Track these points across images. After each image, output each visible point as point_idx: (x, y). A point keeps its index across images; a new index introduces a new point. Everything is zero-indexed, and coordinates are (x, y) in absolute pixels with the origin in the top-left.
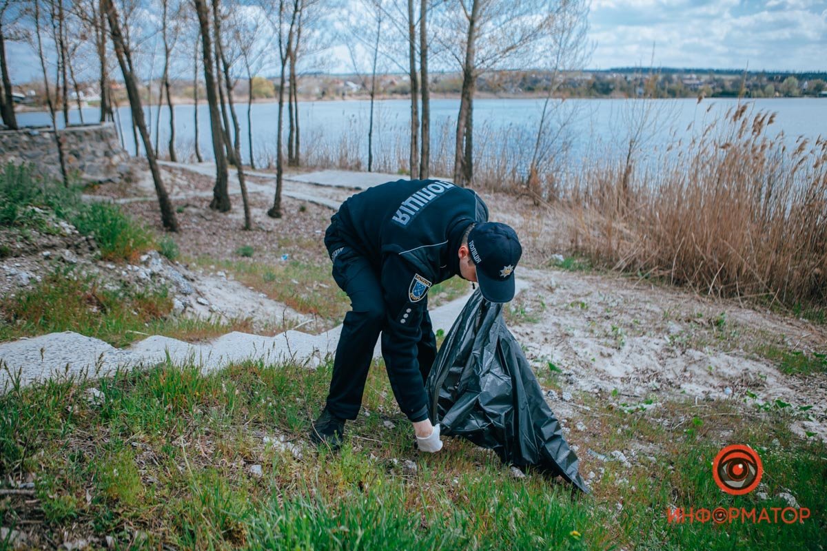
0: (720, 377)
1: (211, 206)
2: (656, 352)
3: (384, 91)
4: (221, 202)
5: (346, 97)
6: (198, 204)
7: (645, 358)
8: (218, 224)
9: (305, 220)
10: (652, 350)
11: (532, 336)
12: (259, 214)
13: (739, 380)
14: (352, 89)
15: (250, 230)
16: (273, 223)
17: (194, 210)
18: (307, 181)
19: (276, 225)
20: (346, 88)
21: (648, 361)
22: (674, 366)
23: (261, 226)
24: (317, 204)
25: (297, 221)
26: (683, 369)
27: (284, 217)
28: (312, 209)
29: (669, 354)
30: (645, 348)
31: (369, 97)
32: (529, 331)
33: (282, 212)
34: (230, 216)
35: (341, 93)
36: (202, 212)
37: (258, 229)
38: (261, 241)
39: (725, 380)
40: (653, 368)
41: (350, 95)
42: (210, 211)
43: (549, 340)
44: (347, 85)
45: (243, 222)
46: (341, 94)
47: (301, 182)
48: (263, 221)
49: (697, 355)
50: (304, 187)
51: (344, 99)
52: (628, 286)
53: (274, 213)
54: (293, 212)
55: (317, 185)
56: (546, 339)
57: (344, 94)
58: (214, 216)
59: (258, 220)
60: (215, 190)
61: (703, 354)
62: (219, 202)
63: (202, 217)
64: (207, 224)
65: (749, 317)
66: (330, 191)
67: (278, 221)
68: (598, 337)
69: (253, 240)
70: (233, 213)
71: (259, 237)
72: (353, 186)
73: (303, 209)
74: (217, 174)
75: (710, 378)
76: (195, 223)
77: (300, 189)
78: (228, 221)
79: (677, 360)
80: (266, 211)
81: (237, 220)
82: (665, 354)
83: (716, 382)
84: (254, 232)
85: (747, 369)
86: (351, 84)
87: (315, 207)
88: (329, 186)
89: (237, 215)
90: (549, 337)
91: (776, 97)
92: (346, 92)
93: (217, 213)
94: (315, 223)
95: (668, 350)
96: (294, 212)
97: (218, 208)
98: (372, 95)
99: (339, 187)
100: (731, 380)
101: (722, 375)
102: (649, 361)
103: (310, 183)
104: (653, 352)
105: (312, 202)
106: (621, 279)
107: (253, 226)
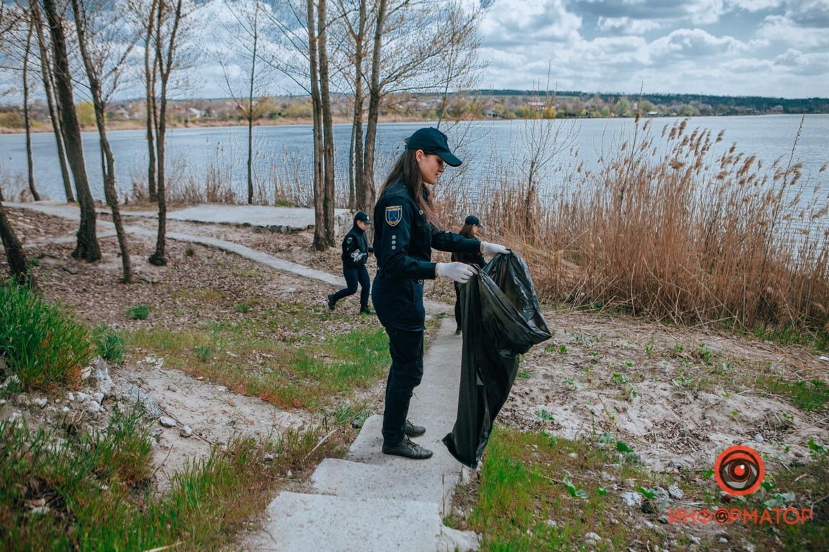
0: (744, 421)
1: (75, 255)
2: (668, 399)
3: (231, 117)
4: (87, 248)
5: (189, 124)
6: (56, 253)
7: (658, 407)
8: (87, 277)
9: (195, 266)
10: (663, 397)
11: (532, 395)
12: (139, 261)
13: (763, 423)
14: (195, 115)
15: (130, 283)
16: (157, 272)
17: (52, 262)
18: (184, 219)
19: (162, 274)
20: (189, 114)
21: (662, 411)
22: (692, 414)
23: (143, 276)
24: (205, 246)
25: (187, 267)
26: (701, 416)
27: (170, 264)
28: (200, 252)
29: (682, 400)
30: (654, 396)
31: (248, 122)
32: (527, 389)
33: (166, 257)
34: (101, 266)
35: (183, 120)
36: (62, 262)
37: (141, 280)
38: (148, 295)
39: (749, 424)
40: (671, 419)
41: (194, 122)
42: (74, 262)
43: (551, 397)
44: (190, 111)
45: (120, 274)
46: (183, 122)
47: (176, 220)
48: (144, 271)
49: (711, 398)
50: (181, 226)
51: (187, 127)
52: (587, 320)
53: (157, 259)
54: (178, 257)
55: (196, 222)
56: (547, 397)
57: (186, 121)
58: (80, 267)
59: (138, 269)
60: (79, 235)
61: (717, 397)
62: (86, 249)
63: (65, 270)
64: (73, 278)
65: (720, 345)
66: (214, 229)
67: (163, 269)
68: (599, 388)
69: (138, 295)
70: (104, 262)
71: (145, 292)
72: (241, 222)
73: (190, 253)
74: (82, 216)
75: (733, 424)
76: (56, 278)
77: (177, 229)
78: (100, 274)
79: (692, 406)
80: (147, 257)
81: (111, 271)
82: (678, 401)
83: (740, 428)
84: (136, 284)
85: (768, 410)
86: (195, 111)
87: (203, 249)
88: (211, 223)
89: (112, 264)
90: (550, 394)
91: (612, 117)
92: (189, 119)
93: (84, 263)
94: (208, 268)
95: (680, 396)
96: (181, 257)
97: (84, 257)
98: (250, 120)
99: (223, 224)
100: (756, 423)
101: (745, 419)
102: (665, 412)
103: (187, 221)
104: (664, 400)
105: (198, 243)
106: (575, 312)
107: (133, 278)
